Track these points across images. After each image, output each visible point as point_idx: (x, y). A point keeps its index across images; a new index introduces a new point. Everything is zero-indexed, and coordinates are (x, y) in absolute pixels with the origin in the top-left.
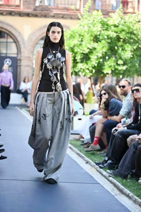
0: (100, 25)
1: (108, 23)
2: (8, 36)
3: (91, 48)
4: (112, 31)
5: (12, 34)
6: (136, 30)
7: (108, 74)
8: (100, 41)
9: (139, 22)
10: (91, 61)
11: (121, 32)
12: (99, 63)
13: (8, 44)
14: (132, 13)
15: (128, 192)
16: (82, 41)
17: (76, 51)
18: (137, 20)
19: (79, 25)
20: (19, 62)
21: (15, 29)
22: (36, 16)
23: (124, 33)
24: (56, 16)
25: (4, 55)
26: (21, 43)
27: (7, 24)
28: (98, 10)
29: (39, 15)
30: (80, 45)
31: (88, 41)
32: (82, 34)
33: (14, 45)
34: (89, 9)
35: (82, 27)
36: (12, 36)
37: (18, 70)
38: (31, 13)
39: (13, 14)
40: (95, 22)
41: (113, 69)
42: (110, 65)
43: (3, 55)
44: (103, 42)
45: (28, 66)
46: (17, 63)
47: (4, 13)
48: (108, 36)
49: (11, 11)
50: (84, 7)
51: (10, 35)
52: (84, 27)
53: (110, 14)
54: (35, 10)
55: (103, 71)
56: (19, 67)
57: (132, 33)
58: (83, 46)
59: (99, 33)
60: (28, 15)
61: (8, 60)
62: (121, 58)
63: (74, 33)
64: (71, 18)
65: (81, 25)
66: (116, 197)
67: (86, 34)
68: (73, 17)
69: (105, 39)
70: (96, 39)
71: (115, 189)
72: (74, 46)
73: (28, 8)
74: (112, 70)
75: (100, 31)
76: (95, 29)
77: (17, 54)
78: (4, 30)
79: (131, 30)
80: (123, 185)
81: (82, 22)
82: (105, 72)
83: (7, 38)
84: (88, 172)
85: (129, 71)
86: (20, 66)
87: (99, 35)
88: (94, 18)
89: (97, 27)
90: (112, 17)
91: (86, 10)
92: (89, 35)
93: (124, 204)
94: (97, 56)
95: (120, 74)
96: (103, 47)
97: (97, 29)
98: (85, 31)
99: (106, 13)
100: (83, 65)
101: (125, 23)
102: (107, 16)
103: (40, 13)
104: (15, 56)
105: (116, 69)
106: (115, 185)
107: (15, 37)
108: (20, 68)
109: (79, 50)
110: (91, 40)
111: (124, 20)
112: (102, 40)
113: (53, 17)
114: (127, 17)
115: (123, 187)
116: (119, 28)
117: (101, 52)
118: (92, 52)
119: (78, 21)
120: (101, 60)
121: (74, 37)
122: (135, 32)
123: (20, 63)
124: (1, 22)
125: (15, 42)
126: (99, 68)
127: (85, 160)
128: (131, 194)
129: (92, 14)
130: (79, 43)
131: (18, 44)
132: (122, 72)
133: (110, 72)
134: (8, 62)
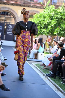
0: (53, 12)
1: (57, 11)
2: (11, 15)
3: (49, 22)
4: (59, 15)
5: (13, 14)
7: (56, 35)
8: (53, 20)
10: (48, 28)
11: (63, 15)
13: (11, 18)
15: (62, 90)
16: (45, 19)
17: (42, 23)
19: (44, 11)
21: (14, 12)
24: (33, 7)
25: (9, 23)
26: (16, 18)
27: (11, 9)
28: (53, 5)
30: (44, 20)
31: (47, 19)
32: (45, 16)
33: (13, 19)
34: (49, 4)
35: (45, 12)
38: (22, 5)
39: (14, 5)
40: (51, 10)
42: (57, 30)
47: (10, 4)
48: (57, 17)
49: (13, 3)
50: (47, 3)
51: (12, 14)
53: (58, 7)
54: (24, 3)
55: (54, 33)
58: (45, 21)
59: (53, 15)
61: (10, 26)
63: (41, 15)
64: (40, 8)
65: (45, 11)
66: (56, 92)
67: (47, 16)
68: (41, 7)
69: (55, 19)
70: (51, 18)
71: (56, 88)
72: (41, 21)
73: (21, 2)
74: (58, 33)
76: (51, 14)
78: (9, 12)
80: (59, 86)
81: (45, 10)
82: (55, 34)
83: (10, 16)
84: (44, 79)
87: (53, 17)
88: (51, 8)
90: (59, 9)
91: (47, 5)
92: (48, 16)
93: (59, 95)
94: (51, 26)
96: (54, 22)
98: (47, 14)
99: (57, 7)
100: (45, 30)
102: (57, 8)
103: (26, 5)
104: (14, 24)
105: (60, 33)
106: (56, 86)
109: (43, 23)
113: (32, 7)
115: (59, 87)
116: (62, 14)
117: (53, 24)
118: (49, 24)
120: (53, 28)
121: (41, 17)
124: (8, 8)
125: (14, 18)
126: (52, 32)
127: (42, 74)
128: (63, 91)
129: (50, 6)
130: (43, 20)
131: (15, 19)
132: (62, 34)
133: (57, 34)
134: (10, 27)
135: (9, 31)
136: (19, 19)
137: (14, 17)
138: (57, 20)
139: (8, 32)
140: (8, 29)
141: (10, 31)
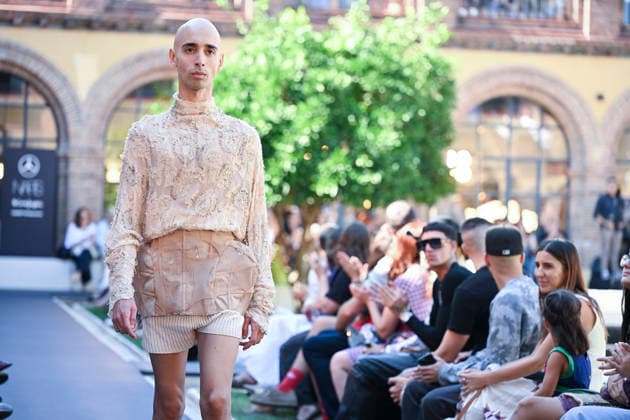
0: (302, 53)
1: (327, 45)
2: (31, 90)
3: (277, 121)
4: (340, 71)
5: (41, 80)
6: (410, 65)
7: (327, 196)
8: (304, 100)
9: (418, 41)
10: (277, 159)
11: (364, 71)
12: (301, 165)
13: (30, 111)
14: (396, 17)
16: (249, 100)
18: (413, 37)
19: (240, 53)
20: (62, 165)
21: (51, 68)
22: (112, 27)
23: (373, 75)
24: (173, 28)
25: (19, 145)
26: (67, 109)
27: (27, 53)
28: (295, 8)
29: (122, 25)
30: (244, 111)
31: (267, 99)
32: (250, 80)
33: (46, 117)
34: (270, 5)
35: (249, 60)
36: (41, 86)
37: (61, 189)
38: (98, 21)
39: (43, 21)
40: (288, 44)
41: (344, 183)
42: (334, 170)
43: (13, 145)
44: (313, 101)
45: (91, 176)
46: (57, 168)
47: (18, 20)
48: (326, 85)
49: (37, 14)
51: (34, 83)
52: (255, 58)
53: (331, 20)
54: (108, 9)
55: (312, 188)
56: (61, 181)
57: (397, 75)
58: (254, 114)
59: (301, 75)
60: (88, 25)
61: (29, 159)
62: (365, 151)
63: (226, 77)
65: (245, 54)
67: (261, 79)
69: (317, 94)
70: (292, 95)
73: (88, 4)
74: (340, 187)
75: (304, 71)
76: (287, 65)
77: (58, 140)
78: (15, 71)
79: (394, 67)
81: (250, 43)
82: (320, 193)
83: (26, 94)
85: (391, 188)
86: (66, 177)
87: (301, 82)
88: (286, 32)
89: (294, 56)
90: (336, 30)
91: (260, 10)
92: (271, 82)
94: (296, 144)
95: (364, 196)
96: (312, 119)
97: (294, 64)
98: (259, 72)
99: (320, 19)
101: (377, 44)
102: (322, 26)
103: (124, 19)
104: (52, 146)
105: (351, 182)
107: (49, 89)
108: (66, 184)
110: (276, 99)
111: (375, 35)
112: (309, 96)
113: (165, 30)
114: (381, 29)
117: (307, 131)
118: (281, 134)
119: (238, 42)
120: (307, 157)
121: (225, 89)
122: (407, 72)
123: (67, 167)
124: (7, 46)
125: (48, 104)
126: (302, 181)
129: (278, 19)
130: (242, 107)
131: (58, 112)
132: (370, 190)
133: (333, 191)
134: (29, 166)
135: (22, 191)
136: (85, 110)
137: (52, 101)
138: (330, 106)
139: (15, 202)
140: (15, 184)
141: (29, 190)
